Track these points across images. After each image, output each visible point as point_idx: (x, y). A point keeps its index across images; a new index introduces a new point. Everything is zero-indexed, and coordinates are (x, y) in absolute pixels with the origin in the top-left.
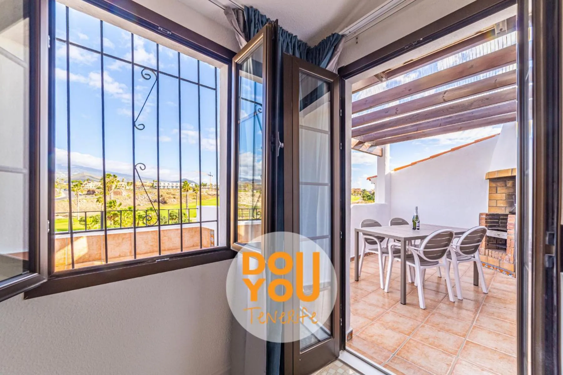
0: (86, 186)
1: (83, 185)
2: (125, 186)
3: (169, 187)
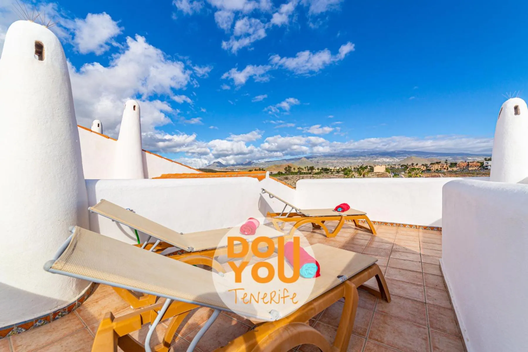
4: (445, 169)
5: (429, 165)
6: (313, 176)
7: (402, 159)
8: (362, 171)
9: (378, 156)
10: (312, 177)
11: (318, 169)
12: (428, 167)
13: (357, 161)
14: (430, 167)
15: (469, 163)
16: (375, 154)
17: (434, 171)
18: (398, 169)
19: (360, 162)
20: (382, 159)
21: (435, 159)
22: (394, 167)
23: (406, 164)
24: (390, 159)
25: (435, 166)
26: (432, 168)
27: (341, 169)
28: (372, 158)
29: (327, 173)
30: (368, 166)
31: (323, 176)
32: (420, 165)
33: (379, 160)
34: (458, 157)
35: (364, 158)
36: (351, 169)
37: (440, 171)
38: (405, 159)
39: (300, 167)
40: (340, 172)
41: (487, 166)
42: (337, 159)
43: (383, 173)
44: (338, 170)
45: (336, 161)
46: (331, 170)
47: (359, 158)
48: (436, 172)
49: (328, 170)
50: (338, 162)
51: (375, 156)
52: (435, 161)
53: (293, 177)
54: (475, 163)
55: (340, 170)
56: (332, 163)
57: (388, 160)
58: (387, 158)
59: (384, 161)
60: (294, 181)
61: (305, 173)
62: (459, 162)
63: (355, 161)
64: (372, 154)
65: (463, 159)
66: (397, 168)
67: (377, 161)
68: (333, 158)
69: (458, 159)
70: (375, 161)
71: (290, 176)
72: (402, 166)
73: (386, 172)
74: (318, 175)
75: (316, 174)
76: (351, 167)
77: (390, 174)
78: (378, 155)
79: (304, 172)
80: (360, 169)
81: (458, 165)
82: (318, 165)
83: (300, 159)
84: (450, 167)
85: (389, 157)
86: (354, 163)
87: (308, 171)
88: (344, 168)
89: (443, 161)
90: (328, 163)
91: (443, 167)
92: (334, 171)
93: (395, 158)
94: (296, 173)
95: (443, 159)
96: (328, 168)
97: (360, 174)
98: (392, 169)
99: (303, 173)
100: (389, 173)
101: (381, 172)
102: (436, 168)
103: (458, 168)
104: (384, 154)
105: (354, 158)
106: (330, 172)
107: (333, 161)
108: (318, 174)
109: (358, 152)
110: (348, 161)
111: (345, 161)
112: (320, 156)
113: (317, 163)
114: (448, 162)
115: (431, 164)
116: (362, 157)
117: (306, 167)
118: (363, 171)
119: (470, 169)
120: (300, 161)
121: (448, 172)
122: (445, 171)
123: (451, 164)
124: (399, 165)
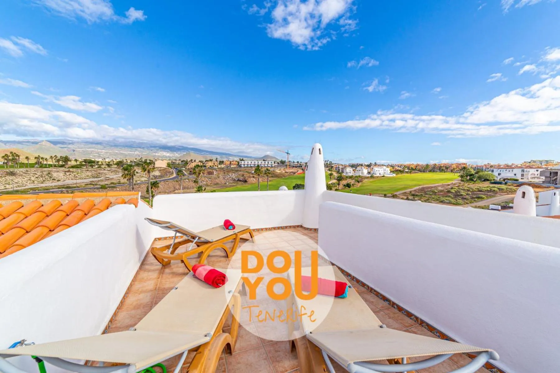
0: (190, 165)
1: (188, 165)
2: (217, 165)
3: (251, 165)
4: (216, 166)
5: (204, 162)
6: (69, 170)
7: (182, 154)
8: (146, 166)
9: (158, 150)
10: (68, 172)
11: (76, 160)
12: (204, 164)
13: (133, 153)
14: (206, 164)
15: (232, 162)
16: (155, 147)
17: (209, 167)
18: (179, 164)
19: (137, 154)
20: (162, 153)
21: (209, 157)
22: (175, 162)
23: (186, 160)
24: (170, 154)
25: (209, 163)
26: (207, 165)
27: (113, 161)
28: (152, 151)
29: (92, 166)
30: (148, 159)
31: (88, 170)
32: (197, 161)
33: (159, 154)
34: (224, 156)
35: (142, 150)
36: (127, 162)
37: (212, 167)
38: (184, 155)
39: (39, 156)
40: (111, 165)
41: (241, 165)
42: (105, 149)
43: (165, 168)
44: (109, 162)
45: (103, 151)
46: (98, 162)
47: (135, 149)
48: (210, 169)
49: (94, 162)
50: (106, 152)
51: (155, 150)
52: (208, 159)
53: (27, 171)
54: (234, 162)
55: (111, 163)
56: (98, 153)
57: (168, 155)
58: (168, 152)
59: (164, 155)
60: (30, 178)
61: (50, 166)
62: (225, 160)
63: (131, 153)
64: (151, 147)
65: (227, 158)
66: (177, 163)
67: (157, 154)
68: (99, 146)
69: (224, 158)
70: (154, 154)
71: (18, 170)
72: (182, 161)
73: (168, 167)
74: (79, 169)
75: (73, 167)
76: (126, 160)
77: (172, 170)
78: (157, 148)
79: (48, 163)
80: (144, 165)
81: (224, 163)
82: (75, 154)
83: (36, 143)
84: (220, 164)
85: (170, 151)
86: (129, 155)
87: (57, 163)
88: (117, 160)
89: (214, 159)
90: (92, 152)
91: (215, 164)
92: (102, 164)
93: (175, 153)
94: (32, 166)
95: (214, 157)
96: (93, 160)
97: (144, 170)
98: (173, 165)
99: (46, 165)
100: (171, 168)
101: (163, 167)
102: (210, 165)
103: (224, 165)
104: (165, 148)
105: (130, 149)
106: (97, 165)
107: (99, 150)
108: (78, 167)
109: (134, 142)
110: (121, 152)
111: (117, 152)
112: (78, 142)
113: (72, 152)
114: (218, 160)
115: (206, 161)
116: (139, 149)
117: (53, 156)
118: (148, 166)
119: (232, 166)
120: (38, 146)
121: (218, 168)
122: (216, 167)
123: (220, 162)
124: (180, 160)
